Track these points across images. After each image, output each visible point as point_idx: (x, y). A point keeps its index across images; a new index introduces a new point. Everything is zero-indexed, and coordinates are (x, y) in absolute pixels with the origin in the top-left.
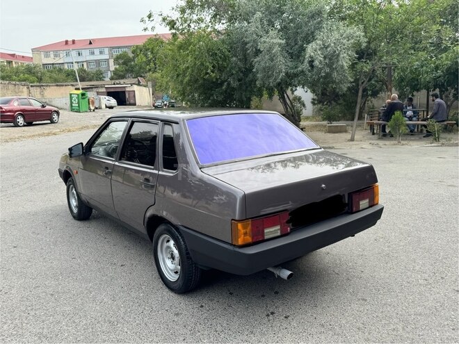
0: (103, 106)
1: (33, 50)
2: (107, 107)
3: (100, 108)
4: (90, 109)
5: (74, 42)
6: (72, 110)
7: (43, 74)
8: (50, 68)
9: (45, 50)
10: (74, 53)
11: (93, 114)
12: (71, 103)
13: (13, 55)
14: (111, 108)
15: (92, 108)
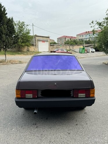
0: (90, 52)
1: (77, 35)
2: (91, 52)
3: (89, 52)
4: (85, 53)
5: (88, 32)
6: (80, 53)
7: (78, 42)
8: (81, 40)
9: (80, 35)
10: (88, 35)
11: (86, 54)
12: (80, 50)
13: (72, 37)
14: (93, 52)
15: (86, 52)
